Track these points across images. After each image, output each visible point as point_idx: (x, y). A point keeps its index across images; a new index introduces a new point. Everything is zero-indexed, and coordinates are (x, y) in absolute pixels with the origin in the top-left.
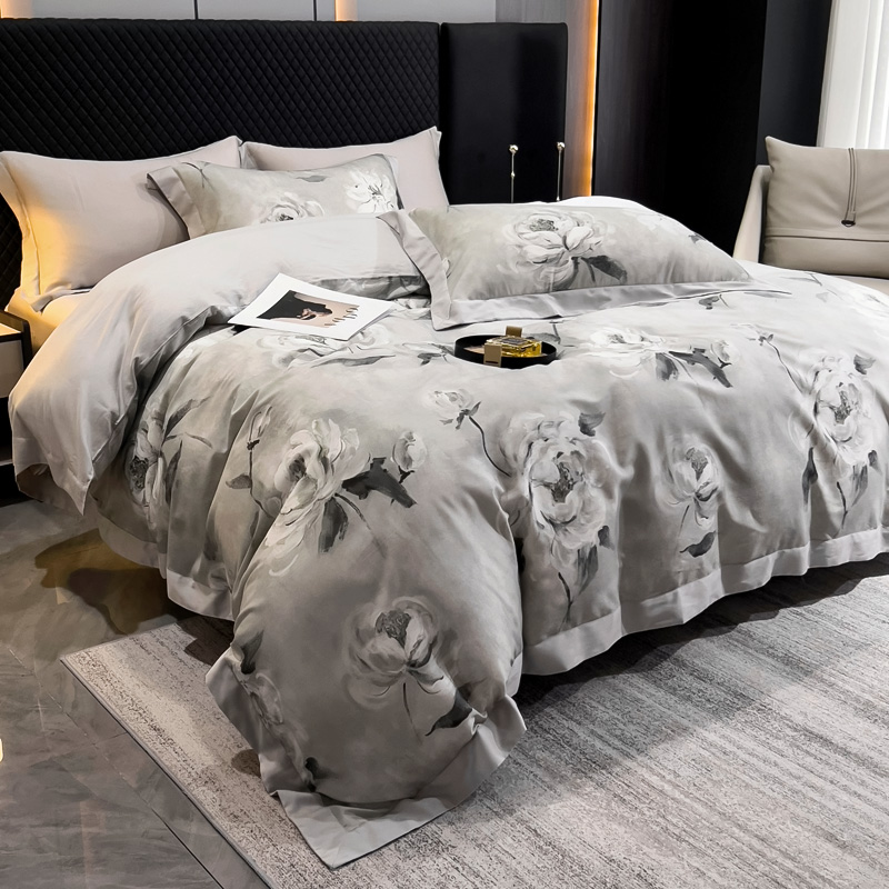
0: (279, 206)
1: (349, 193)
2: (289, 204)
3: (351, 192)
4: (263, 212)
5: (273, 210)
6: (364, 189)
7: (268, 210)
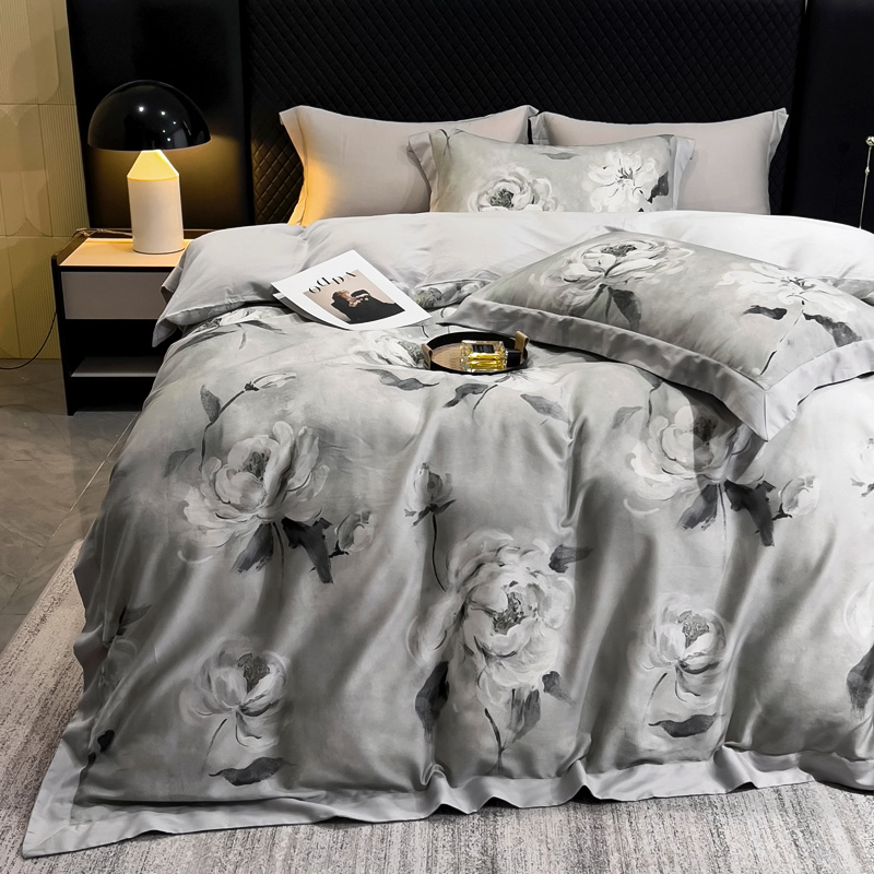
0: (504, 180)
2: (516, 180)
4: (485, 185)
5: (495, 184)
6: (613, 171)
7: (491, 184)
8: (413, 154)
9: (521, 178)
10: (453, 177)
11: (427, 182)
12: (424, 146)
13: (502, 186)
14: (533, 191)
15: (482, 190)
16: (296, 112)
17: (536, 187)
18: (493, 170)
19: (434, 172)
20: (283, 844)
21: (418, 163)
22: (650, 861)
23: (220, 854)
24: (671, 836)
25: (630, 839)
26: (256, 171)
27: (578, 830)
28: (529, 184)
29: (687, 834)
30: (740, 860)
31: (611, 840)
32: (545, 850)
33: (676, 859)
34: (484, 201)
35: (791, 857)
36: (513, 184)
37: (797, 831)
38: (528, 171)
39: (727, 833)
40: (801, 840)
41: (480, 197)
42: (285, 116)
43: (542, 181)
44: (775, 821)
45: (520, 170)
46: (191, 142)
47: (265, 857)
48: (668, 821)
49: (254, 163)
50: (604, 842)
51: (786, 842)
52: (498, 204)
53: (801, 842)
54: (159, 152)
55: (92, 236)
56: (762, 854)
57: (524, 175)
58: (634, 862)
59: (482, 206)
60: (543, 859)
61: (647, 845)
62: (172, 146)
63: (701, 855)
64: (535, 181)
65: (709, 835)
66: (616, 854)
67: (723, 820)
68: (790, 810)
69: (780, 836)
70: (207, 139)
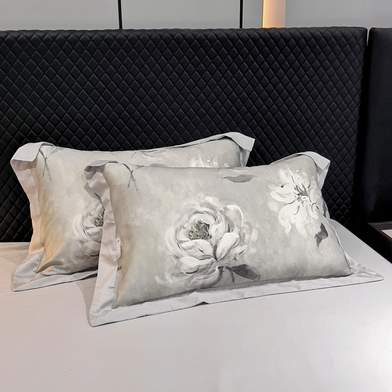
0: (197, 212)
1: (274, 195)
2: (208, 210)
3: (275, 194)
4: (180, 220)
5: (190, 217)
6: (290, 189)
7: (186, 217)
9: (212, 207)
13: (196, 218)
14: (227, 219)
15: (178, 225)
17: (228, 214)
18: (184, 204)
28: (221, 212)
34: (182, 236)
36: (206, 215)
38: (217, 199)
41: (176, 232)
43: (232, 207)
45: (210, 199)
52: (197, 237)
57: (215, 204)
59: (181, 242)
64: (226, 209)
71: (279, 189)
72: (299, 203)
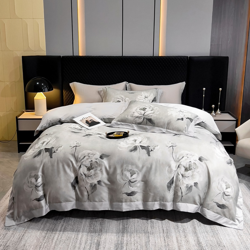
0: (118, 98)
1: (138, 97)
6: (143, 96)
8: (99, 93)
9: (122, 98)
10: (107, 98)
11: (102, 99)
12: (101, 91)
13: (118, 100)
16: (73, 84)
17: (126, 100)
18: (116, 96)
19: (103, 97)
20: (55, 239)
21: (100, 95)
22: (132, 243)
23: (42, 241)
24: (138, 238)
25: (129, 239)
26: (64, 97)
27: (118, 237)
29: (142, 238)
30: (152, 243)
31: (125, 238)
32: (110, 240)
33: (138, 242)
35: (163, 243)
37: (166, 238)
38: (124, 96)
39: (150, 238)
40: (166, 239)
42: (71, 84)
43: (127, 99)
44: (161, 236)
45: (122, 96)
46: (49, 90)
47: (51, 241)
48: (138, 235)
49: (64, 95)
50: (124, 239)
51: (162, 239)
53: (166, 240)
54: (42, 93)
55: (26, 112)
56: (157, 242)
58: (129, 243)
60: (110, 242)
61: (132, 240)
62: (44, 91)
63: (144, 242)
64: (125, 99)
65: (146, 238)
66: (126, 241)
67: (150, 235)
68: (165, 234)
69: (161, 238)
70: (52, 90)
71: (140, 96)
72: (145, 100)
